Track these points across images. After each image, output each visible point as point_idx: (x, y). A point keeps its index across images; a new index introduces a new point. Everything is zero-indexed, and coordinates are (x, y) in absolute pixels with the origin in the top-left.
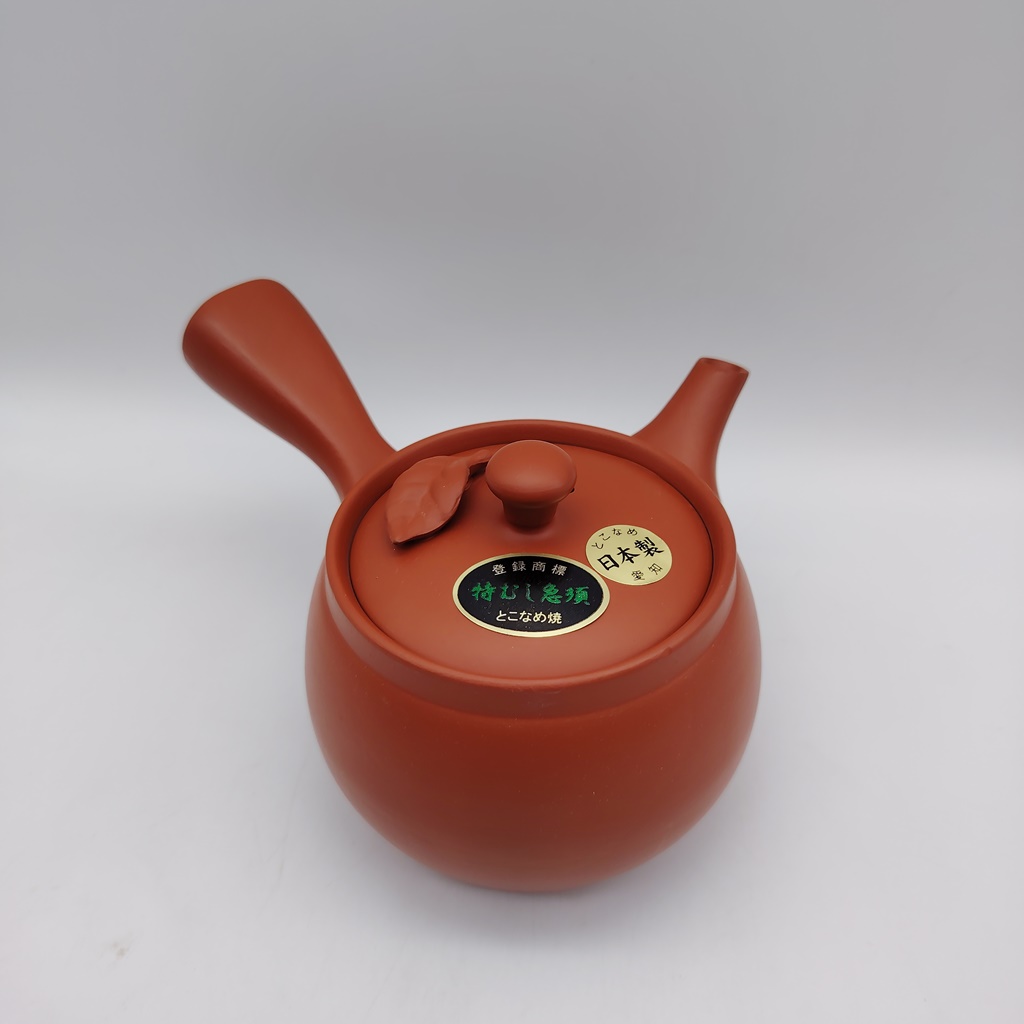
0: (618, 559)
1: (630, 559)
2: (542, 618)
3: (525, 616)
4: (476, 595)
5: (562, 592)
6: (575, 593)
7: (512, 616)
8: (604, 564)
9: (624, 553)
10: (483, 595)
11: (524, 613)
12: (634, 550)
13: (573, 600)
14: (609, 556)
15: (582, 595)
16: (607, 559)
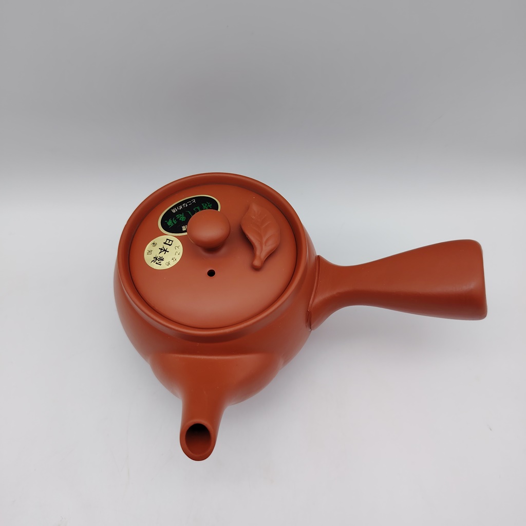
0: (166, 247)
1: (161, 249)
2: (179, 208)
3: (185, 205)
4: (209, 204)
5: (178, 220)
6: (173, 222)
7: (190, 203)
8: (170, 240)
9: (165, 251)
10: (206, 205)
11: (187, 206)
12: (162, 255)
13: (172, 219)
14: (170, 245)
15: (170, 223)
16: (170, 243)
